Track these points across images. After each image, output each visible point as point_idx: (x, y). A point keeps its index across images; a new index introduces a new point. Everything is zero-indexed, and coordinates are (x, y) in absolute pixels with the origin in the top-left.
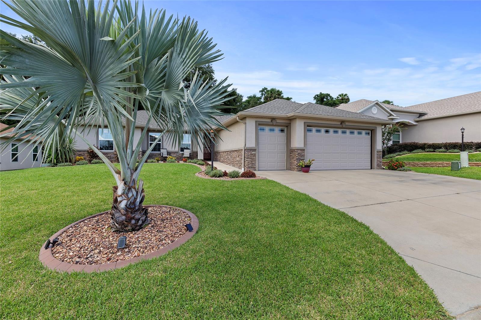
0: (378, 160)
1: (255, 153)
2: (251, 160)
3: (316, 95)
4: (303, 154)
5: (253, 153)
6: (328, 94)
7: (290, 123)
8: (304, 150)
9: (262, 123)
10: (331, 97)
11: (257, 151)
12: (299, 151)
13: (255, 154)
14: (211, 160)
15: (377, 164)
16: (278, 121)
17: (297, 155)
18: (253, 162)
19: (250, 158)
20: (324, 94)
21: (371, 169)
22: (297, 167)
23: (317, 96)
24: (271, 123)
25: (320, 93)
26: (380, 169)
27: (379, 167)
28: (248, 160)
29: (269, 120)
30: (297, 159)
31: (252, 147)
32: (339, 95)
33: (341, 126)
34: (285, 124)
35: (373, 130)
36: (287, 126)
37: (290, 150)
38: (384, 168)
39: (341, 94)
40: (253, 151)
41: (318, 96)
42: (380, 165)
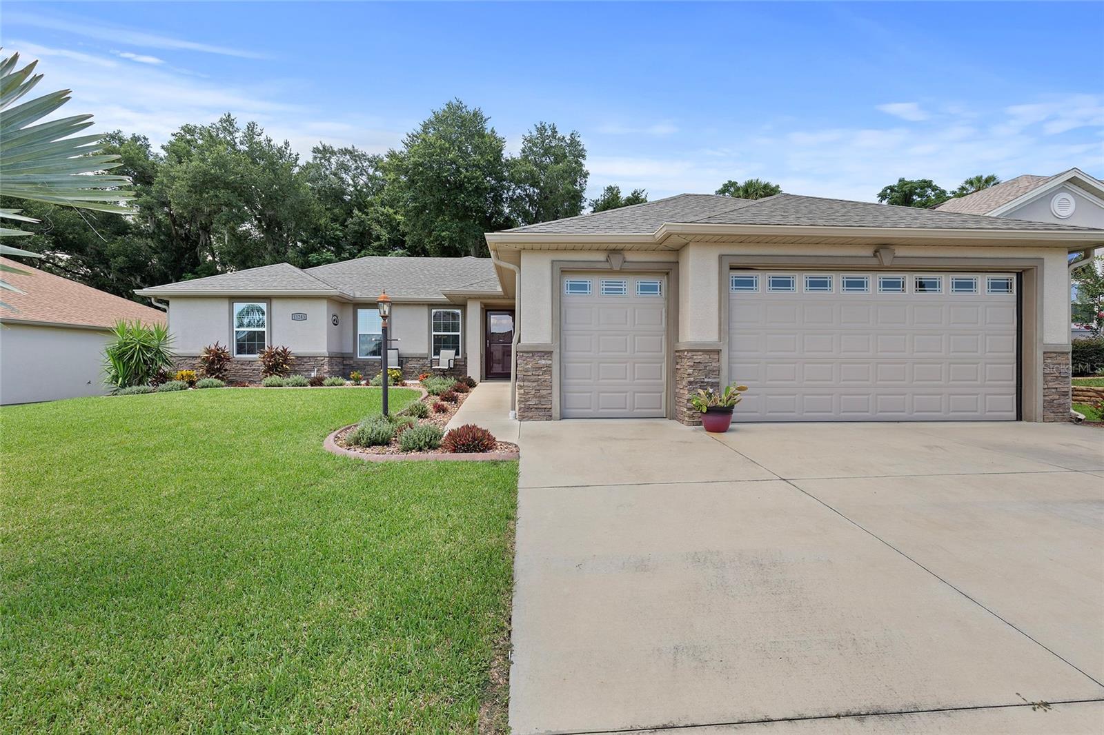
0: (1051, 384)
1: (550, 362)
2: (535, 384)
3: (887, 188)
4: (714, 364)
5: (543, 362)
6: (925, 182)
7: (678, 262)
8: (718, 352)
9: (571, 265)
10: (934, 189)
11: (556, 356)
12: (699, 357)
13: (550, 366)
14: (510, 380)
15: (1045, 401)
16: (630, 257)
17: (690, 371)
18: (543, 392)
19: (532, 377)
20: (911, 182)
21: (1019, 418)
22: (689, 409)
23: (889, 191)
24: (607, 266)
25: (900, 181)
26: (1062, 420)
27: (1056, 412)
28: (526, 384)
29: (601, 257)
30: (690, 383)
31: (538, 345)
32: (966, 183)
33: (874, 262)
34: (656, 266)
35: (1024, 270)
36: (667, 274)
37: (676, 351)
38: (1082, 416)
39: (973, 176)
40: (541, 357)
41: (895, 191)
42: (1060, 405)
